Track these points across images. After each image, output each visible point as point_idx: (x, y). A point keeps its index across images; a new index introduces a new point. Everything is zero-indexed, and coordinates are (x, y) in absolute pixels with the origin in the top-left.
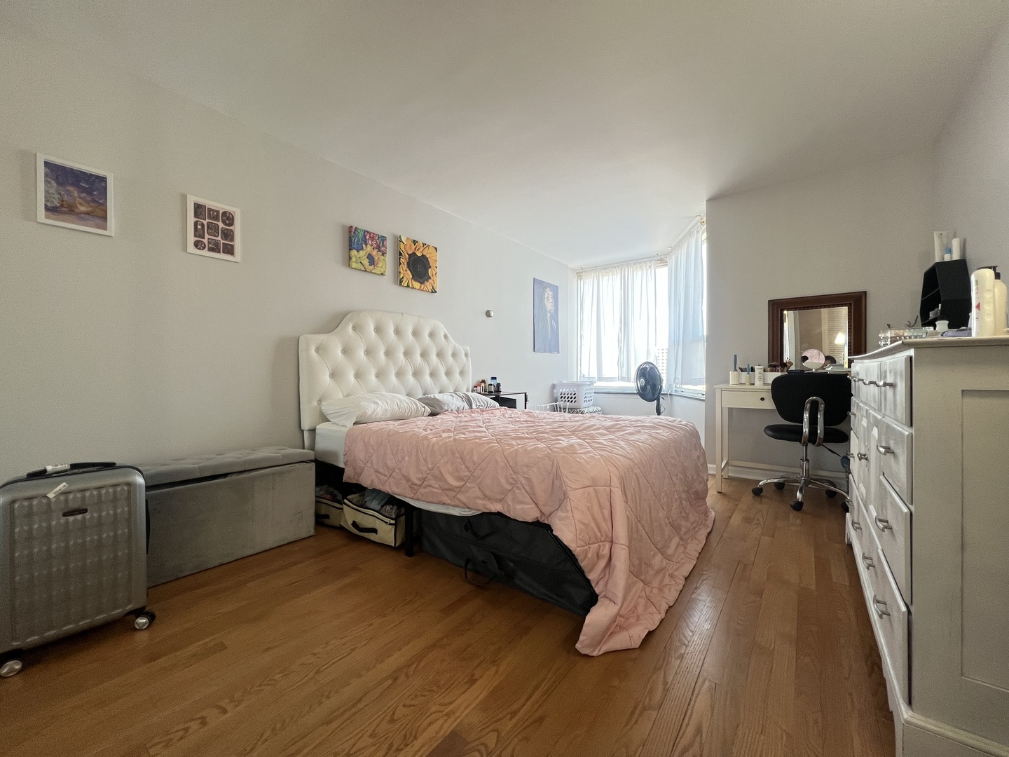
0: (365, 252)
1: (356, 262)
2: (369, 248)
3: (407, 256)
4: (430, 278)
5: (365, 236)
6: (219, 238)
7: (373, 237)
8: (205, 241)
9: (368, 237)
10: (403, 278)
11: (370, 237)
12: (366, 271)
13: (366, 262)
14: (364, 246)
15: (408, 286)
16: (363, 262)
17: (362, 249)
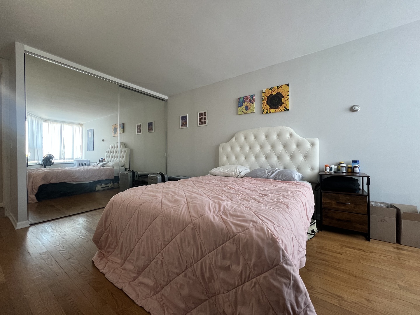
0: (244, 106)
1: (240, 112)
2: (246, 103)
3: (266, 98)
4: (283, 103)
5: (244, 99)
6: (203, 120)
7: (248, 98)
8: (201, 122)
9: (245, 99)
10: (264, 110)
11: (246, 99)
12: (244, 114)
13: (244, 110)
14: (243, 103)
15: (267, 113)
16: (243, 110)
17: (243, 105)
